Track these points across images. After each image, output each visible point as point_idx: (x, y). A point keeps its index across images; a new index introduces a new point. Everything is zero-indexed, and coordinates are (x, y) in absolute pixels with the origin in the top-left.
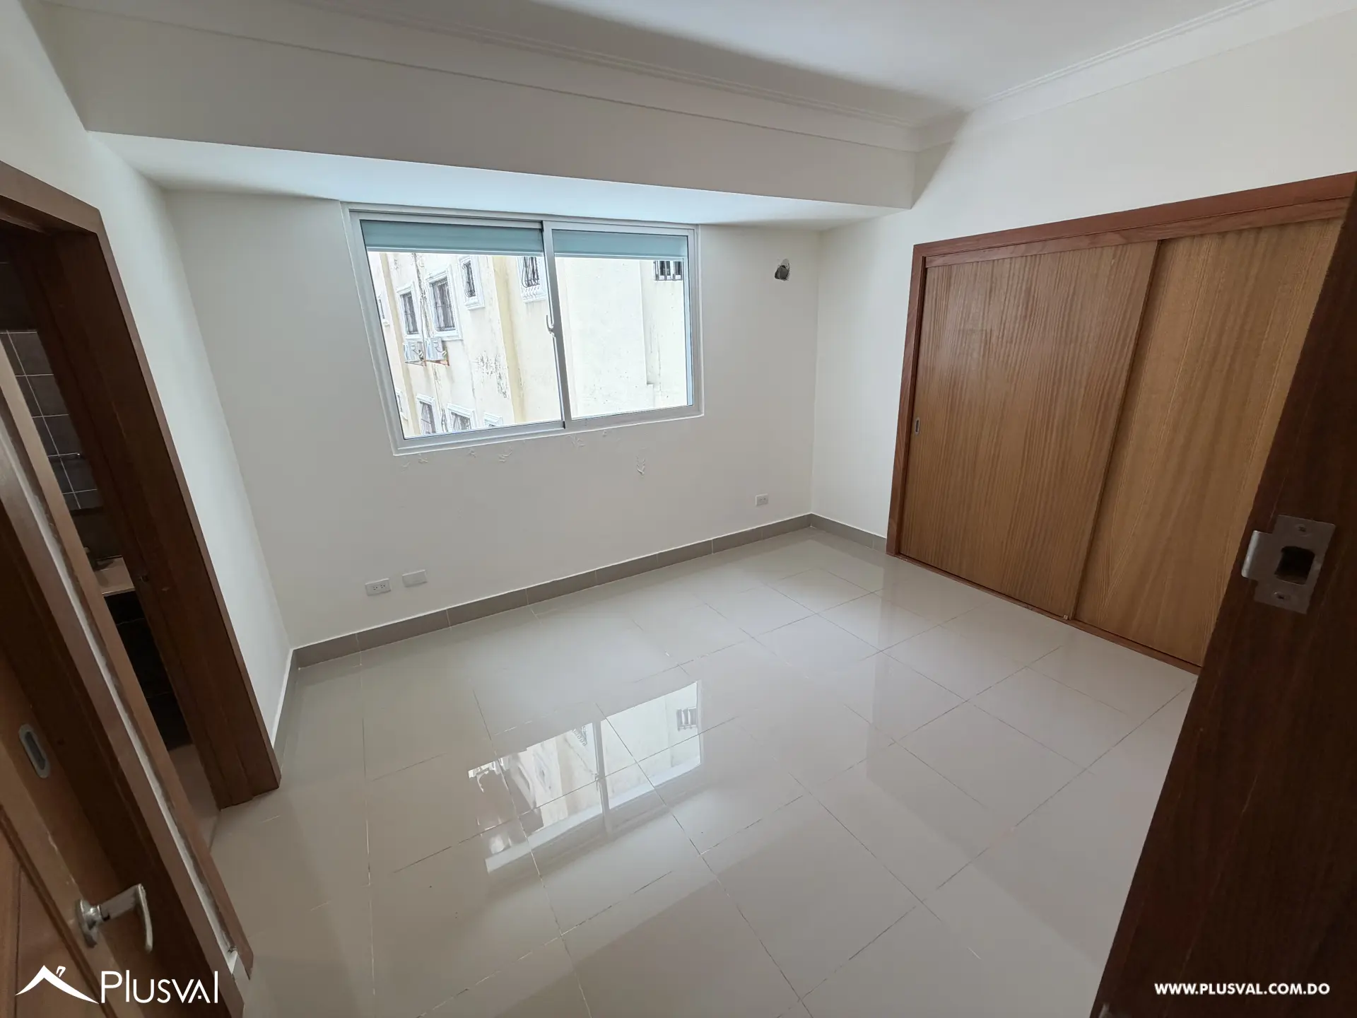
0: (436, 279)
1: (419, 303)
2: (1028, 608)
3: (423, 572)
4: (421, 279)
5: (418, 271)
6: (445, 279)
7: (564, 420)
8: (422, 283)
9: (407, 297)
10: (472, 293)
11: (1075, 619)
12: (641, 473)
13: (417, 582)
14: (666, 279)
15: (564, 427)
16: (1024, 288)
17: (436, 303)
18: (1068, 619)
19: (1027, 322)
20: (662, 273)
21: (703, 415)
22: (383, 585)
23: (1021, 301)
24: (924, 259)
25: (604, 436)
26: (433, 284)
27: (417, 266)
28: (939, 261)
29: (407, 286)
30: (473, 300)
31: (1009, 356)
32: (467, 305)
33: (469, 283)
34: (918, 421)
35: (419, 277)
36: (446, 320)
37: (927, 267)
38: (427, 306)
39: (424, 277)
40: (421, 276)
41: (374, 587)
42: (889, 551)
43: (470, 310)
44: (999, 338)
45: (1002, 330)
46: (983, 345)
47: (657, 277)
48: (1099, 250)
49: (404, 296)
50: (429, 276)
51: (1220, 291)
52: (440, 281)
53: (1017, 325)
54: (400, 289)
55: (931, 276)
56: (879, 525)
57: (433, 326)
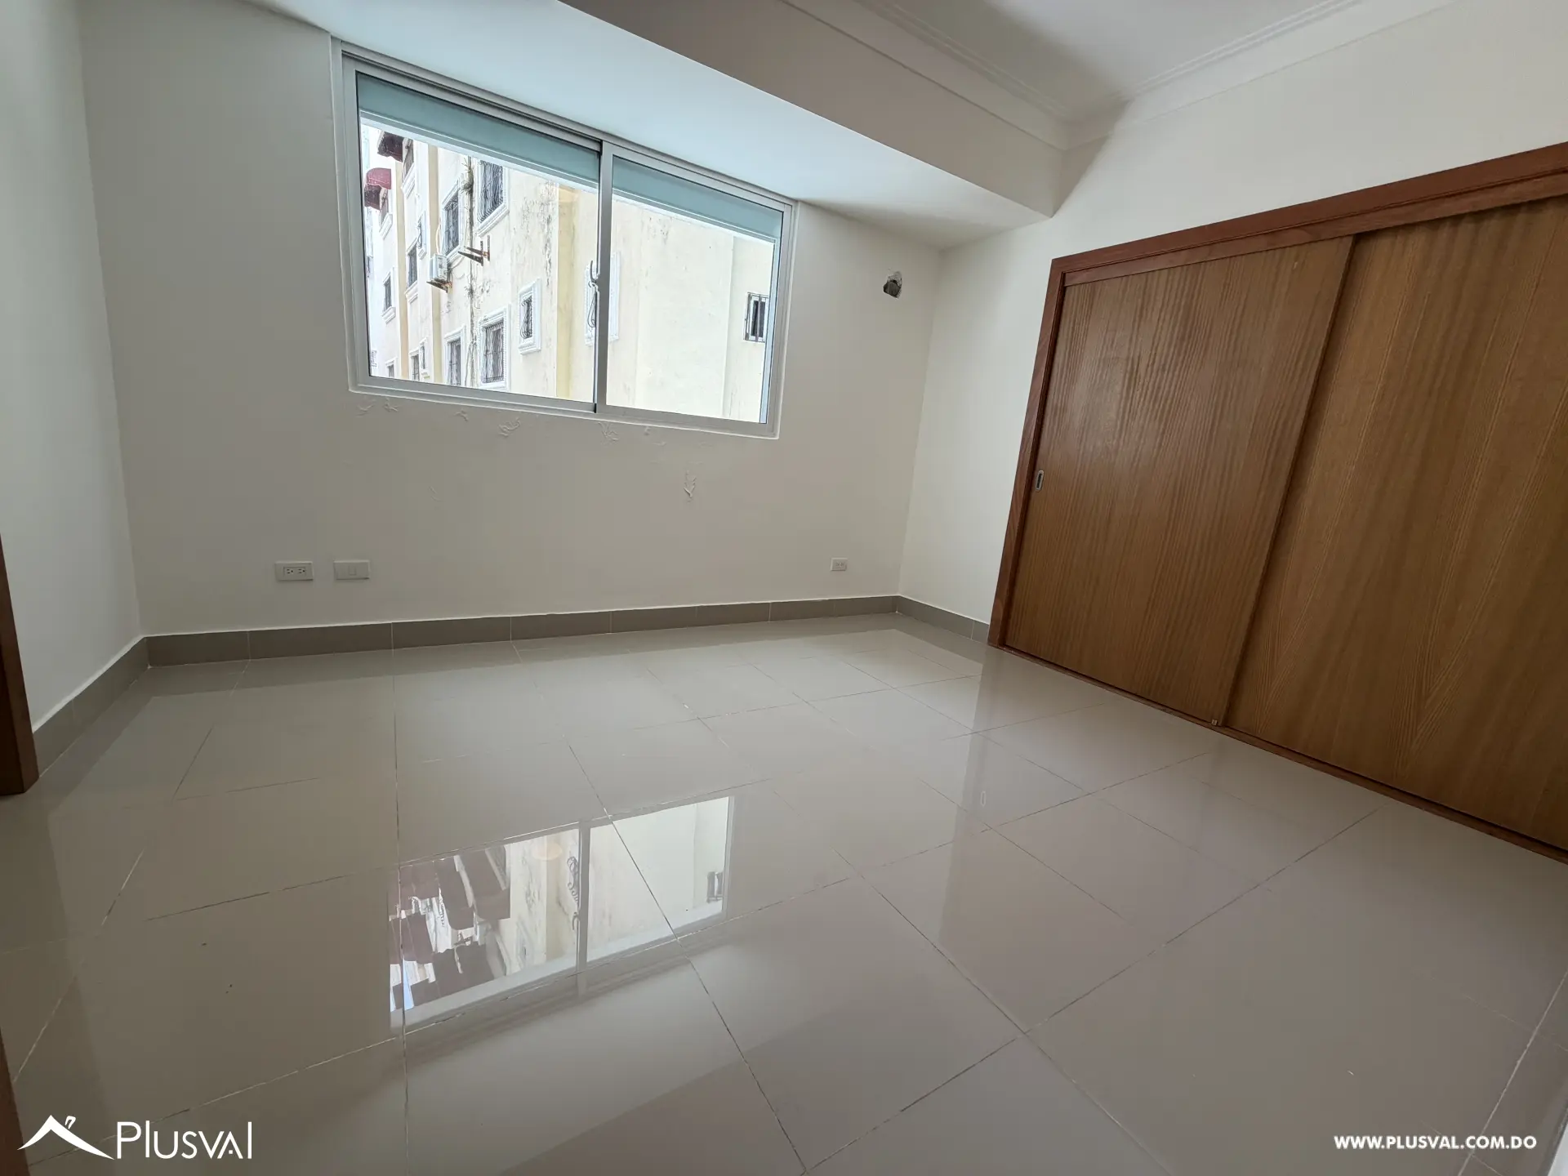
0: (491, 322)
1: (468, 350)
2: (1164, 710)
3: (366, 563)
4: (474, 322)
5: (472, 313)
6: (501, 322)
7: (596, 402)
8: (475, 328)
9: (455, 345)
10: (528, 333)
11: (1226, 725)
12: (689, 494)
13: (355, 576)
14: (756, 340)
15: (595, 411)
16: (1183, 303)
17: (487, 351)
18: (1217, 725)
19: (1185, 344)
20: (754, 333)
21: (777, 438)
22: (303, 569)
23: (1179, 318)
24: (1064, 275)
25: (647, 434)
26: (487, 329)
27: (471, 308)
28: (1083, 277)
29: (457, 331)
30: (529, 340)
31: (1159, 388)
32: (520, 348)
33: (527, 322)
34: (1040, 475)
35: (472, 321)
36: (496, 369)
37: (1066, 285)
38: (476, 353)
39: (478, 319)
40: (474, 319)
41: (288, 569)
42: (991, 641)
43: (523, 354)
44: (1148, 366)
45: (1152, 357)
46: (1127, 376)
47: (747, 337)
48: (1278, 252)
49: (452, 343)
50: (483, 318)
51: (1429, 295)
52: (495, 325)
53: (1172, 350)
54: (448, 335)
55: (1071, 295)
56: (980, 607)
57: (479, 374)
